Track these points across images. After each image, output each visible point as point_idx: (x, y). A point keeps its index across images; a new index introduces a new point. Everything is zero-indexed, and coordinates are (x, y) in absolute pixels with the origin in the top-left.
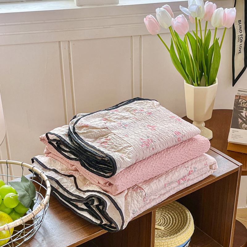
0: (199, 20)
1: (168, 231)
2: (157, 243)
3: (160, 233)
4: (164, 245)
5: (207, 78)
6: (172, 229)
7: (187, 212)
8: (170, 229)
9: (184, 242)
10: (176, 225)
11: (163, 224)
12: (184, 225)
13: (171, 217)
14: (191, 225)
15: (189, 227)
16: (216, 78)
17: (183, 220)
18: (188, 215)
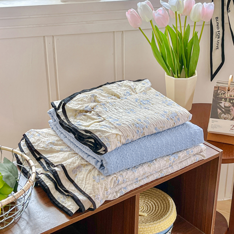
0: (179, 15)
1: (151, 217)
2: (140, 228)
3: (144, 220)
4: (147, 231)
5: (187, 71)
6: (155, 215)
7: (169, 199)
8: (153, 215)
9: (167, 227)
10: (159, 212)
11: (146, 211)
12: (166, 212)
13: (153, 204)
14: (173, 212)
15: (172, 213)
16: (196, 71)
17: (165, 207)
18: (171, 202)
